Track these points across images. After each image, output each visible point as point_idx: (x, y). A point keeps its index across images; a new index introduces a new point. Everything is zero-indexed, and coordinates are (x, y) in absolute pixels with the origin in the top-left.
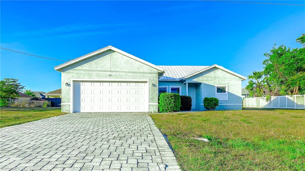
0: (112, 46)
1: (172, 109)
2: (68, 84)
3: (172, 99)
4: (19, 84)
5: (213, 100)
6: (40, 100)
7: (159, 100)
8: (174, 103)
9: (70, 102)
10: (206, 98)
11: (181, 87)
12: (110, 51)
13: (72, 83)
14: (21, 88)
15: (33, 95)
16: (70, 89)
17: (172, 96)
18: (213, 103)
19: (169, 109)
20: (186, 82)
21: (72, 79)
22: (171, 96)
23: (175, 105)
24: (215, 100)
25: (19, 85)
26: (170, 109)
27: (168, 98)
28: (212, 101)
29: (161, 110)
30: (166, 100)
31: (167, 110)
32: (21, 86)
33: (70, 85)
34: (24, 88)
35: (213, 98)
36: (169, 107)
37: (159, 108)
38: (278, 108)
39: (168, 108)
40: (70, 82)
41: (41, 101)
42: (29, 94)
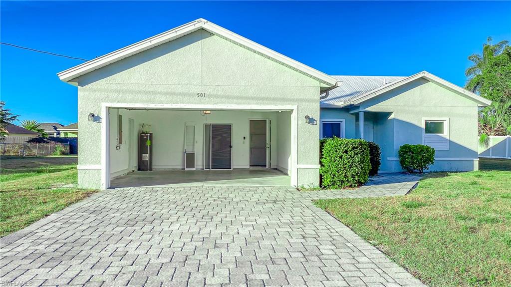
0: (206, 21)
1: (356, 179)
2: (95, 118)
3: (357, 154)
4: (6, 110)
5: (422, 151)
6: (47, 143)
7: (321, 156)
8: (360, 164)
9: (99, 163)
10: (405, 147)
11: (343, 120)
12: (202, 33)
13: (103, 115)
14: (11, 119)
15: (38, 131)
16: (99, 130)
17: (357, 148)
18: (423, 157)
19: (348, 180)
20: (360, 110)
21: (104, 105)
22: (354, 148)
23: (362, 168)
24: (428, 152)
25: (7, 114)
26: (350, 179)
27: (346, 152)
28: (419, 153)
29: (326, 182)
30: (341, 157)
31: (343, 182)
32: (10, 114)
33: (100, 118)
34: (17, 118)
35: (423, 147)
36: (349, 174)
37: (321, 176)
38: (505, 158)
39: (346, 176)
40: (100, 111)
41: (48, 145)
42: (31, 129)
